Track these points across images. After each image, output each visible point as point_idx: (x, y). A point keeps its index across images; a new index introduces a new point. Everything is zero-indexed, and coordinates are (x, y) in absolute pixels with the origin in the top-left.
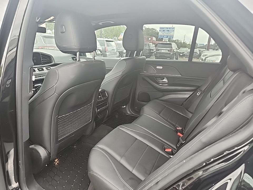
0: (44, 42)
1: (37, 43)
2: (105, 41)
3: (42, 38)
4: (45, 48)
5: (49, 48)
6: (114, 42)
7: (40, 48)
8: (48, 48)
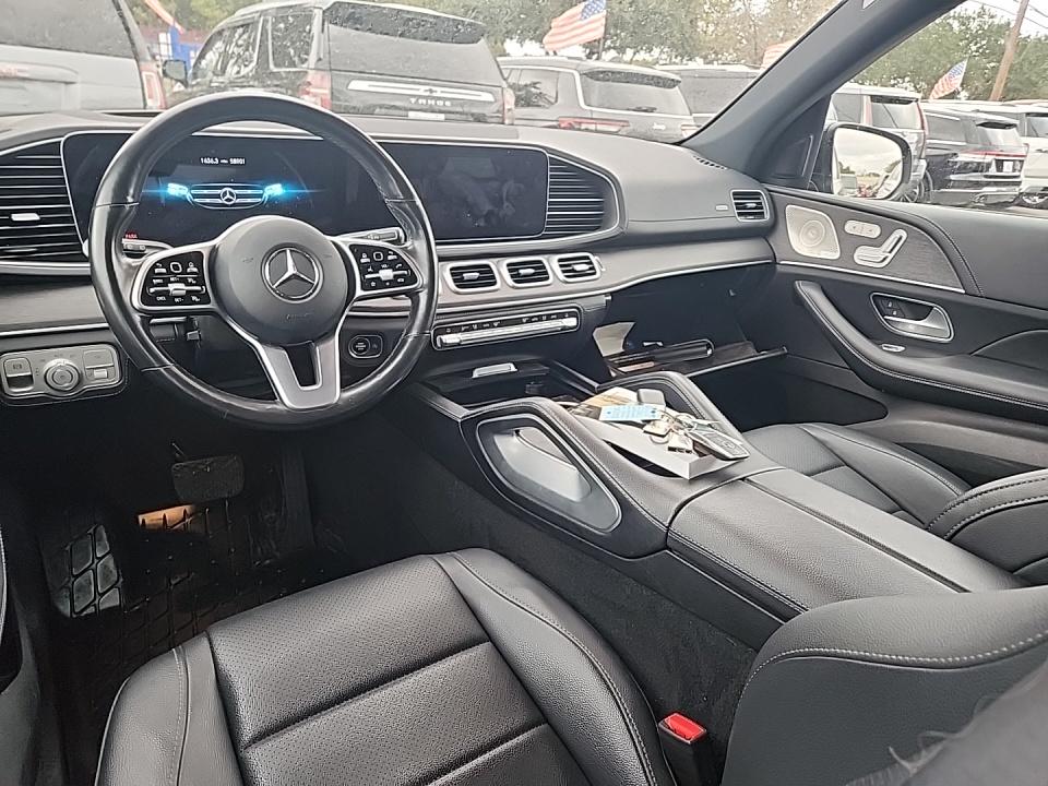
0: (585, 101)
1: (556, 101)
2: (867, 100)
3: (582, 83)
4: (583, 126)
5: (600, 127)
6: (914, 104)
7: (563, 125)
8: (592, 127)
